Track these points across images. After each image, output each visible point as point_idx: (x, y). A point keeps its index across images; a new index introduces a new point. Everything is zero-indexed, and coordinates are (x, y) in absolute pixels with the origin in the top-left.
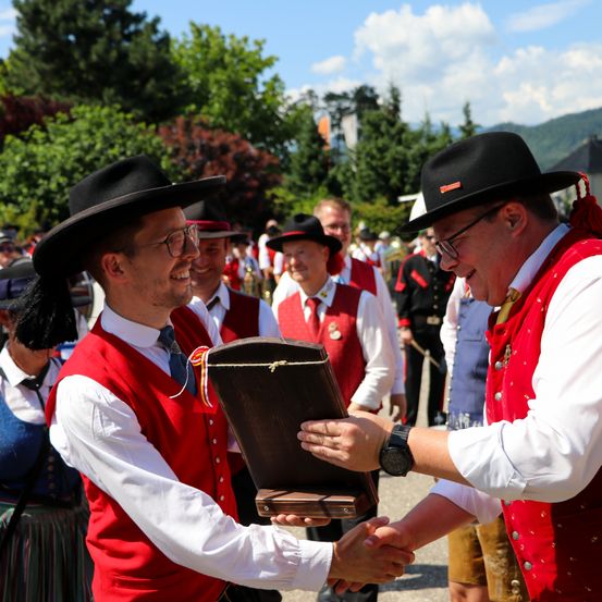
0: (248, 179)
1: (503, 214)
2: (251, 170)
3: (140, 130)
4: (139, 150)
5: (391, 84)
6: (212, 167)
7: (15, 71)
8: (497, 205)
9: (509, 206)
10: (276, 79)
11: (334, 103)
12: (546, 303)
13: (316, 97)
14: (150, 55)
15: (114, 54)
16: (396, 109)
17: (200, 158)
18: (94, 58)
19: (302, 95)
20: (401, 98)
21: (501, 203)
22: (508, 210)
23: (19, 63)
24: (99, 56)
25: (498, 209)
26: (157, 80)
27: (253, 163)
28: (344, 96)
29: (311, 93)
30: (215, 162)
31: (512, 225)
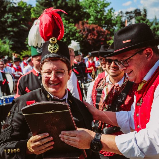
0: (101, 38)
1: (145, 52)
2: (102, 35)
3: (70, 25)
4: (70, 31)
5: (144, 8)
6: (90, 35)
7: (37, 10)
8: (143, 48)
9: (147, 49)
10: (112, 9)
11: (128, 15)
12: (155, 87)
13: (123, 13)
14: (74, 3)
15: (64, 3)
16: (145, 15)
17: (87, 33)
18: (58, 5)
19: (119, 13)
20: (147, 12)
21: (145, 48)
22: (147, 51)
23: (38, 8)
24: (59, 4)
25: (143, 50)
26: (77, 10)
27: (103, 33)
28: (131, 12)
29: (121, 12)
30: (91, 34)
31: (148, 56)
